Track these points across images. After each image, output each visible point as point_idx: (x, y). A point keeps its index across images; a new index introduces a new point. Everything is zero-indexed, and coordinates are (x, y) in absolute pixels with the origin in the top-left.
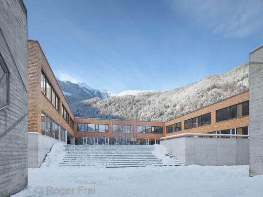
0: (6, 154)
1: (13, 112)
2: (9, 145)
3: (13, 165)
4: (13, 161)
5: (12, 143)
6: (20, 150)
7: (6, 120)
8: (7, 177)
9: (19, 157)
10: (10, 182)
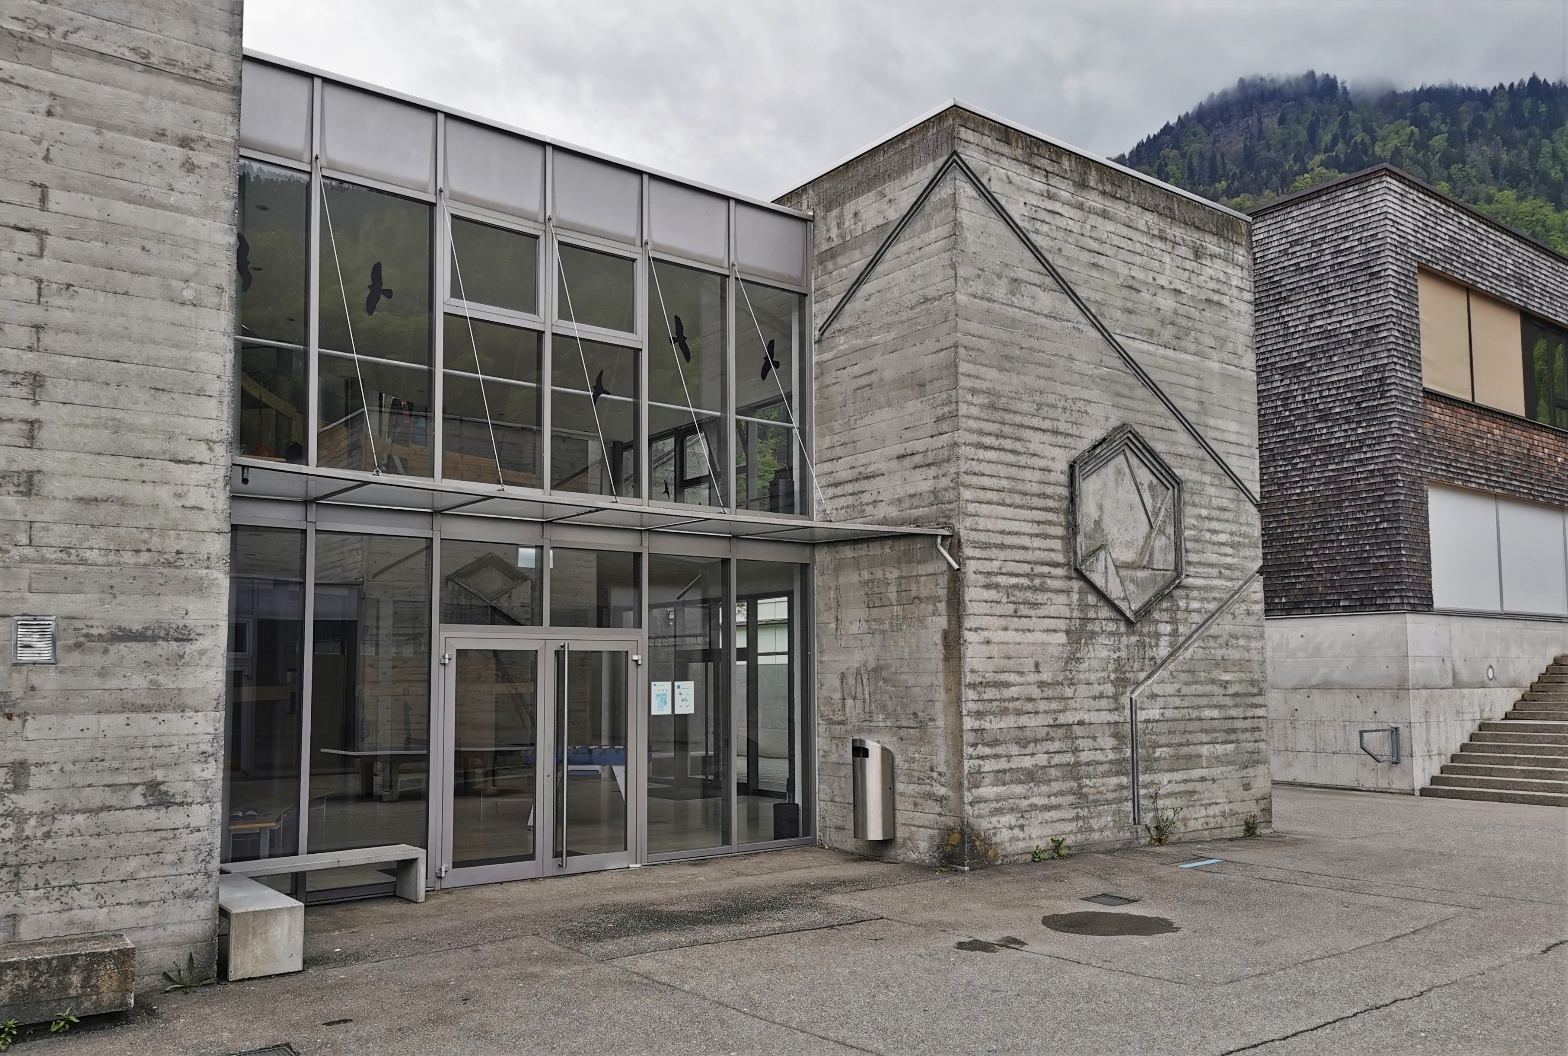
0: (1176, 714)
1: (1199, 588)
2: (1185, 690)
3: (1205, 750)
4: (1204, 738)
5: (1196, 682)
6: (1228, 701)
7: (1173, 621)
8: (1186, 781)
9: (1229, 724)
10: (1196, 797)
